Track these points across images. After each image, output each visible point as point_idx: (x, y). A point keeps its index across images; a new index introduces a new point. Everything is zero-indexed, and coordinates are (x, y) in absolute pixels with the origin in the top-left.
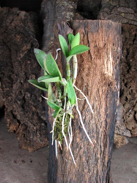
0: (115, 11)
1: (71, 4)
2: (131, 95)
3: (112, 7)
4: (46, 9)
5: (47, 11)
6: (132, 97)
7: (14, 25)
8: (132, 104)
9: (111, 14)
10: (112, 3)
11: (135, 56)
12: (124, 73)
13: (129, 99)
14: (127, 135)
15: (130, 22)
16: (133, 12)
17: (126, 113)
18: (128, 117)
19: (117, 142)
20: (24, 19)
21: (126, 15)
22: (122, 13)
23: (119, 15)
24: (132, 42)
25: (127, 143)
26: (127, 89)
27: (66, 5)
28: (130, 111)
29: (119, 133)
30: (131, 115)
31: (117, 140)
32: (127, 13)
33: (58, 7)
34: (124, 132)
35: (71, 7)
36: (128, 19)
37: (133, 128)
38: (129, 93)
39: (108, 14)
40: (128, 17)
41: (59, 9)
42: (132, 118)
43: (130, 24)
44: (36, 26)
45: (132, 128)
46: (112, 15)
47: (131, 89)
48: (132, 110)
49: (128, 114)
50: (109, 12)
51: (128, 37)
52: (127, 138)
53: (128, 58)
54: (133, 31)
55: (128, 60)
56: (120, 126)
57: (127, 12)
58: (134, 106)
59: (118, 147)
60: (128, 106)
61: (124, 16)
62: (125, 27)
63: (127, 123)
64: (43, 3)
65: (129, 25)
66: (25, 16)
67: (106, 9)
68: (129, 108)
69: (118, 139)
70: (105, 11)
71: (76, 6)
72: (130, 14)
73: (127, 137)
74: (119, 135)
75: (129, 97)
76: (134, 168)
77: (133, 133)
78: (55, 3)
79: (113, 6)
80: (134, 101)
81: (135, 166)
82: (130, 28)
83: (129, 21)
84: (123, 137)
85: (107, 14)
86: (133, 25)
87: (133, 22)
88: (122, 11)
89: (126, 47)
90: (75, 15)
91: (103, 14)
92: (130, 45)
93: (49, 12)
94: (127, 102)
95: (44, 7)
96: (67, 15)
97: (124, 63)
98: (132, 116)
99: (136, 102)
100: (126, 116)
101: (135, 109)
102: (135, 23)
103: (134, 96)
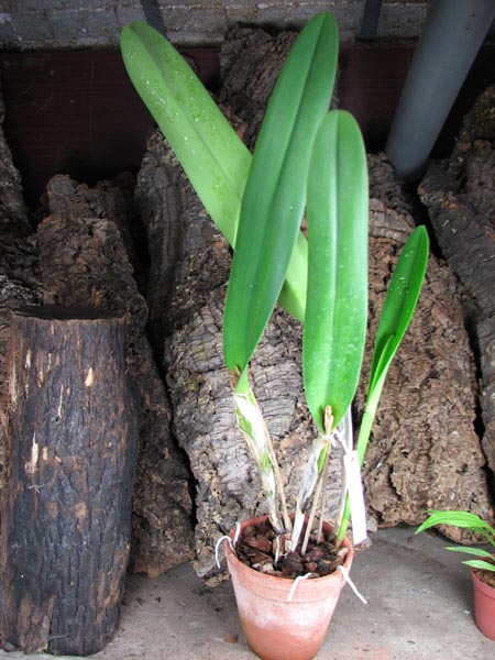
4: (152, 190)
5: (155, 195)
7: (84, 263)
8: (384, 449)
14: (369, 528)
15: (374, 233)
16: (381, 207)
17: (370, 470)
18: (373, 481)
20: (107, 240)
24: (382, 285)
25: (368, 545)
28: (379, 465)
30: (380, 474)
33: (186, 192)
37: (386, 508)
42: (384, 482)
43: (376, 237)
45: (385, 505)
48: (384, 462)
49: (373, 474)
52: (369, 535)
54: (383, 254)
58: (387, 454)
60: (375, 453)
63: (371, 494)
64: (143, 172)
65: (372, 239)
66: (108, 232)
68: (375, 458)
72: (375, 214)
73: (369, 532)
75: (376, 429)
76: (386, 600)
77: (387, 520)
78: (179, 178)
80: (388, 439)
81: (388, 596)
82: (377, 246)
83: (372, 230)
86: (385, 237)
87: (382, 232)
92: (377, 293)
93: (161, 200)
95: (146, 183)
98: (382, 477)
99: (393, 444)
100: (370, 478)
101: (391, 461)
102: (389, 233)
103: (388, 427)
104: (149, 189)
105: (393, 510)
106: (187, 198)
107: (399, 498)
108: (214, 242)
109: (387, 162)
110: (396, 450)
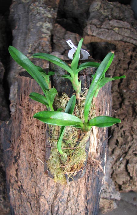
0: (106, 24)
1: (49, 11)
2: (123, 138)
3: (102, 17)
4: (16, 15)
5: (17, 18)
6: (124, 140)
8: (124, 150)
9: (101, 28)
10: (103, 12)
11: (130, 84)
12: (115, 106)
13: (120, 143)
14: (116, 198)
15: (125, 40)
16: (129, 26)
17: (116, 161)
18: (117, 167)
19: (103, 208)
21: (120, 30)
22: (115, 27)
23: (111, 29)
24: (126, 66)
25: (115, 208)
26: (118, 129)
27: (43, 12)
28: (121, 159)
29: (105, 197)
30: (121, 164)
31: (102, 204)
32: (122, 28)
33: (31, 14)
34: (112, 194)
35: (50, 16)
36: (122, 35)
38: (121, 134)
39: (97, 27)
40: (123, 34)
41: (33, 17)
42: (123, 169)
43: (125, 42)
44: (4, 35)
45: (123, 182)
46: (102, 30)
47: (123, 129)
48: (124, 157)
49: (118, 163)
50: (99, 25)
51: (122, 59)
52: (116, 202)
53: (121, 87)
54: (128, 51)
55: (121, 90)
56: (106, 188)
57: (121, 26)
58: (126, 153)
59: (104, 213)
60: (119, 152)
61: (117, 32)
62: (119, 45)
63: (116, 175)
64: (12, 6)
65: (123, 43)
67: (95, 21)
68: (119, 155)
69: (105, 203)
70: (93, 22)
71: (56, 13)
72: (126, 30)
73: (116, 200)
74: (106, 198)
75: (120, 140)
77: (124, 189)
78: (29, 8)
79: (104, 15)
80: (126, 145)
82: (125, 46)
83: (124, 38)
84: (111, 201)
85: (95, 27)
86: (129, 43)
87: (128, 40)
88: (116, 25)
89: (119, 72)
90: (54, 26)
91: (91, 27)
92: (124, 70)
93: (20, 19)
94: (118, 146)
95: (14, 12)
96: (44, 27)
97: (116, 93)
98: (123, 166)
99: (129, 148)
100: (116, 166)
101: (128, 157)
102: (132, 41)
103: (127, 139)
104: (14, 15)
105: (128, 185)
106: (31, 17)
107: (131, 178)
108: (42, 38)
109: (131, 9)
110: (130, 152)
